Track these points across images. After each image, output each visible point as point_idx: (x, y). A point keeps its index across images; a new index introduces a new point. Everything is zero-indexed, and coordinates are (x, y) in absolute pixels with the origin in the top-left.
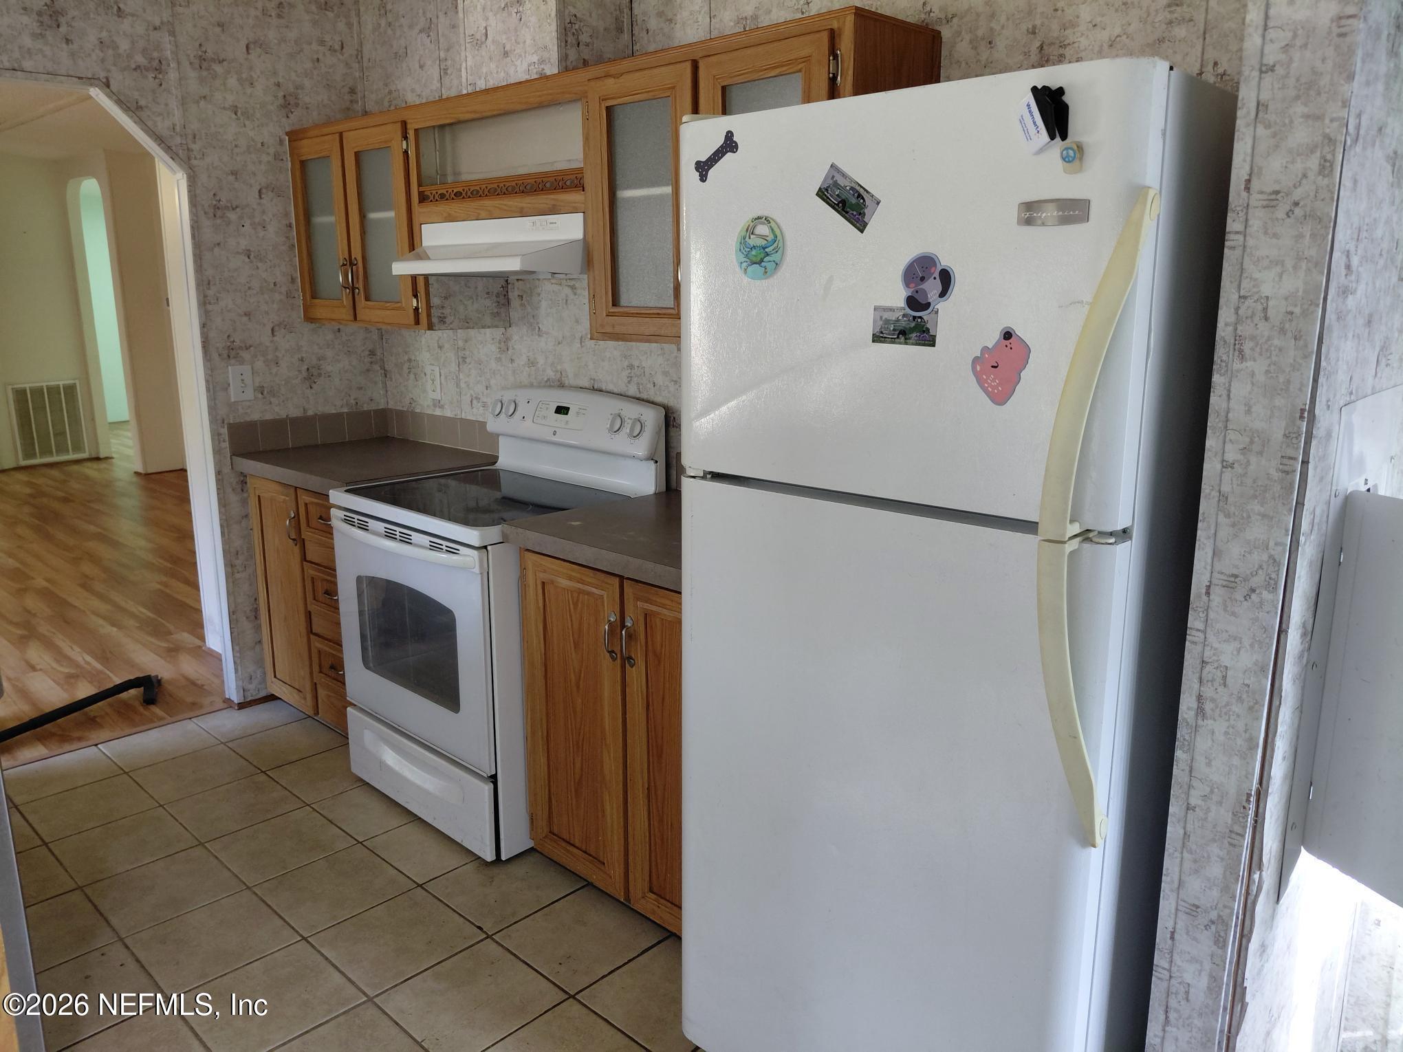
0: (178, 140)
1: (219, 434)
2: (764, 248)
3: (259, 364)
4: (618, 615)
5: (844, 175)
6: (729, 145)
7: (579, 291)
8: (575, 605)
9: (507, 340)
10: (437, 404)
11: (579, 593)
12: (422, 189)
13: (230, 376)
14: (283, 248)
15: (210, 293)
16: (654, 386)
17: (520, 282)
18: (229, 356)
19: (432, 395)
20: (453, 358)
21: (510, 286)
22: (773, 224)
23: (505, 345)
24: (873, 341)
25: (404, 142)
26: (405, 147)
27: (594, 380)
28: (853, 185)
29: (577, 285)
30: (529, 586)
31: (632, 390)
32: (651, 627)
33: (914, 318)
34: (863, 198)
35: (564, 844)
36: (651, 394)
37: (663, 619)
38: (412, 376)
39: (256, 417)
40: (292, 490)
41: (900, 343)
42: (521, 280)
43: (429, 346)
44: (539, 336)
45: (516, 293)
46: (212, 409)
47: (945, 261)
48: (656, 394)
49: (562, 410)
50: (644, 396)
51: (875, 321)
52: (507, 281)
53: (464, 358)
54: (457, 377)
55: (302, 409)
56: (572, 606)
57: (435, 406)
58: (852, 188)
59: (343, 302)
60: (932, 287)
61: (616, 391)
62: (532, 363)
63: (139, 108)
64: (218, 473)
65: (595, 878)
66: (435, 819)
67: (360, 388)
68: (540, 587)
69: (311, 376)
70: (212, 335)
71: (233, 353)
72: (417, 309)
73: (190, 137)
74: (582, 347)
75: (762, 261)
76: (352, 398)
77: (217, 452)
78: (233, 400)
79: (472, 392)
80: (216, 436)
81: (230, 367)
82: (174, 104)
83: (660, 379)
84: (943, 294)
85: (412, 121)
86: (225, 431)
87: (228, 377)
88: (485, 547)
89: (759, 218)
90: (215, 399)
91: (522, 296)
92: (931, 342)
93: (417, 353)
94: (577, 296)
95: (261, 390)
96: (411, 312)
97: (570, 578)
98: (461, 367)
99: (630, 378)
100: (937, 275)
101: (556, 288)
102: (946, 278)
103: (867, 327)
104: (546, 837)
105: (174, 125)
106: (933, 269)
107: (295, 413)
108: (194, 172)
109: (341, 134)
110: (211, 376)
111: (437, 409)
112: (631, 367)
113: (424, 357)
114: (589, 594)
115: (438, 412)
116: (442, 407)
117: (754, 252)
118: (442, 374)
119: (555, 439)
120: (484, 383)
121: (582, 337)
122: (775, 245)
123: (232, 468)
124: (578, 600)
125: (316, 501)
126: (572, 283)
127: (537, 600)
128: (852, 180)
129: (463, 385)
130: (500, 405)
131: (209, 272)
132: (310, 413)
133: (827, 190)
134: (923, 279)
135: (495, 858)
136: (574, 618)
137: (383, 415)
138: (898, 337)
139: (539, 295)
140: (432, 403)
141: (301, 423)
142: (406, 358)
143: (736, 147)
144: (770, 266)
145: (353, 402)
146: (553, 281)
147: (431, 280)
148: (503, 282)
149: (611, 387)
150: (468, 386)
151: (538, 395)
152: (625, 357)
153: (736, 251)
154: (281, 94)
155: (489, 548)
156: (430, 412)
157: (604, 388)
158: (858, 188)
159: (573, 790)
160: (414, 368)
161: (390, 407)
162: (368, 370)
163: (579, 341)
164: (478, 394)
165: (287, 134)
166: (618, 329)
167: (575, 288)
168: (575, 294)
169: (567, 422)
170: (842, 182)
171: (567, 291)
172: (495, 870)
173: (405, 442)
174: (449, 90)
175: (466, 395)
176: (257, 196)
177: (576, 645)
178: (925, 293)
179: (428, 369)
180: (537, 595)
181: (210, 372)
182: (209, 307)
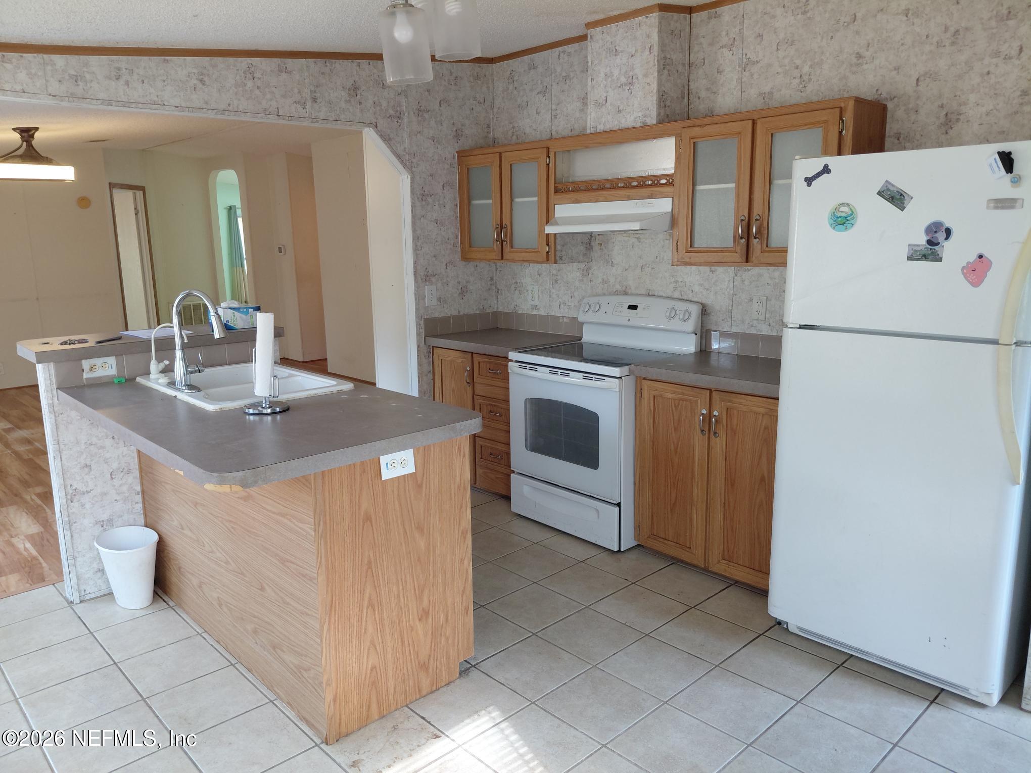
0: (407, 157)
1: (420, 325)
2: (846, 218)
3: (439, 285)
4: (708, 411)
5: (893, 186)
6: (826, 170)
7: (642, 240)
8: (677, 407)
9: (588, 269)
10: (535, 307)
11: (680, 400)
12: (556, 185)
13: (426, 293)
14: (452, 218)
15: (419, 244)
16: (692, 292)
17: (600, 236)
18: (426, 280)
19: (531, 303)
20: (549, 281)
21: (593, 238)
22: (851, 207)
23: (587, 272)
24: (907, 260)
25: (548, 159)
26: (548, 162)
27: (650, 290)
28: (898, 190)
29: (641, 237)
30: (644, 399)
31: (677, 295)
32: (730, 415)
33: (931, 249)
34: (903, 196)
35: (661, 540)
36: (690, 296)
37: (739, 410)
38: (517, 292)
39: (436, 315)
40: (469, 356)
41: (923, 261)
42: (601, 235)
43: (531, 274)
44: (612, 266)
45: (597, 242)
46: (417, 310)
47: (947, 224)
48: (693, 297)
49: (633, 307)
50: (685, 298)
51: (909, 251)
52: (591, 235)
53: (556, 281)
54: (550, 291)
55: (458, 311)
56: (674, 408)
57: (532, 309)
58: (897, 192)
59: (494, 249)
60: (941, 236)
61: (664, 295)
62: (604, 282)
63: (390, 139)
64: (418, 346)
65: (684, 556)
66: (575, 531)
67: (485, 299)
68: (652, 399)
69: (463, 292)
70: (419, 268)
71: (428, 278)
72: (548, 252)
73: (413, 155)
74: (642, 271)
75: (844, 223)
76: (481, 305)
77: (418, 334)
78: (427, 305)
79: (560, 300)
80: (418, 324)
81: (426, 287)
82: (405, 136)
83: (696, 288)
84: (947, 238)
85: (553, 147)
86: (422, 323)
87: (425, 292)
88: (621, 378)
89: (843, 204)
90: (419, 305)
91: (601, 244)
92: (940, 260)
93: (522, 279)
94: (640, 243)
95: (439, 300)
96: (545, 254)
97: (675, 393)
98: (554, 285)
99: (675, 289)
100: (944, 230)
101: (626, 239)
102: (948, 232)
103: (905, 254)
104: (649, 537)
105: (405, 148)
106: (942, 228)
107: (455, 313)
108: (414, 175)
109: (500, 154)
110: (417, 291)
111: (535, 311)
112: (676, 282)
113: (527, 280)
114: (687, 400)
115: (535, 312)
116: (538, 309)
117: (840, 219)
118: (540, 290)
119: (630, 323)
120: (569, 295)
121: (642, 266)
122: (852, 216)
123: (425, 344)
124: (679, 404)
125: (487, 360)
126: (638, 236)
127: (650, 406)
128: (897, 188)
129: (554, 296)
130: (588, 306)
131: (419, 232)
132: (461, 313)
133: (883, 192)
134: (936, 232)
135: (618, 549)
136: (675, 414)
137: (496, 315)
138: (922, 258)
139: (613, 243)
140: (530, 307)
141: (459, 318)
142: (514, 281)
143: (830, 171)
144: (848, 226)
145: (481, 307)
146: (625, 235)
147: (558, 236)
148: (589, 236)
149: (661, 294)
150: (558, 296)
151: (615, 299)
152: (673, 276)
153: (829, 219)
154: (455, 129)
155: (623, 378)
156: (529, 312)
157: (656, 294)
158: (901, 191)
159: (669, 509)
160: (519, 287)
161: (499, 310)
162: (489, 289)
163: (640, 268)
164: (565, 301)
165: (457, 152)
166: (693, 260)
167: (640, 239)
168: (639, 242)
169: (637, 314)
170: (891, 188)
171: (635, 240)
172: (619, 556)
173: (509, 330)
174: (558, 127)
175: (556, 301)
176: (442, 189)
177: (676, 429)
178: (937, 238)
179: (529, 288)
180: (649, 403)
181: (417, 289)
182: (418, 252)
